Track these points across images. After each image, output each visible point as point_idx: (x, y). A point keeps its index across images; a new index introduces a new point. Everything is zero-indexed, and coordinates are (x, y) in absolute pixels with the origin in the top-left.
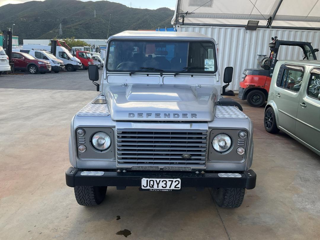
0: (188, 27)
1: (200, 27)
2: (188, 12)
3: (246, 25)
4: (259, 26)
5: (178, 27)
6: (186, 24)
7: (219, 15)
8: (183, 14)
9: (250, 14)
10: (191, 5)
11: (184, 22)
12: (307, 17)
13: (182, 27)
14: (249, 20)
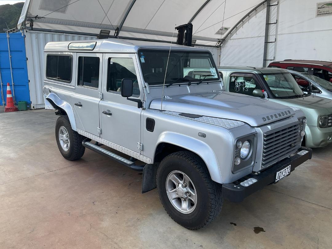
0: (38, 33)
1: (52, 34)
2: (37, 16)
3: (98, 34)
4: (110, 36)
5: (27, 32)
6: (35, 29)
7: (71, 22)
8: (31, 18)
9: (100, 23)
10: (42, 8)
11: (33, 27)
12: (145, 29)
13: (31, 33)
14: (101, 29)
